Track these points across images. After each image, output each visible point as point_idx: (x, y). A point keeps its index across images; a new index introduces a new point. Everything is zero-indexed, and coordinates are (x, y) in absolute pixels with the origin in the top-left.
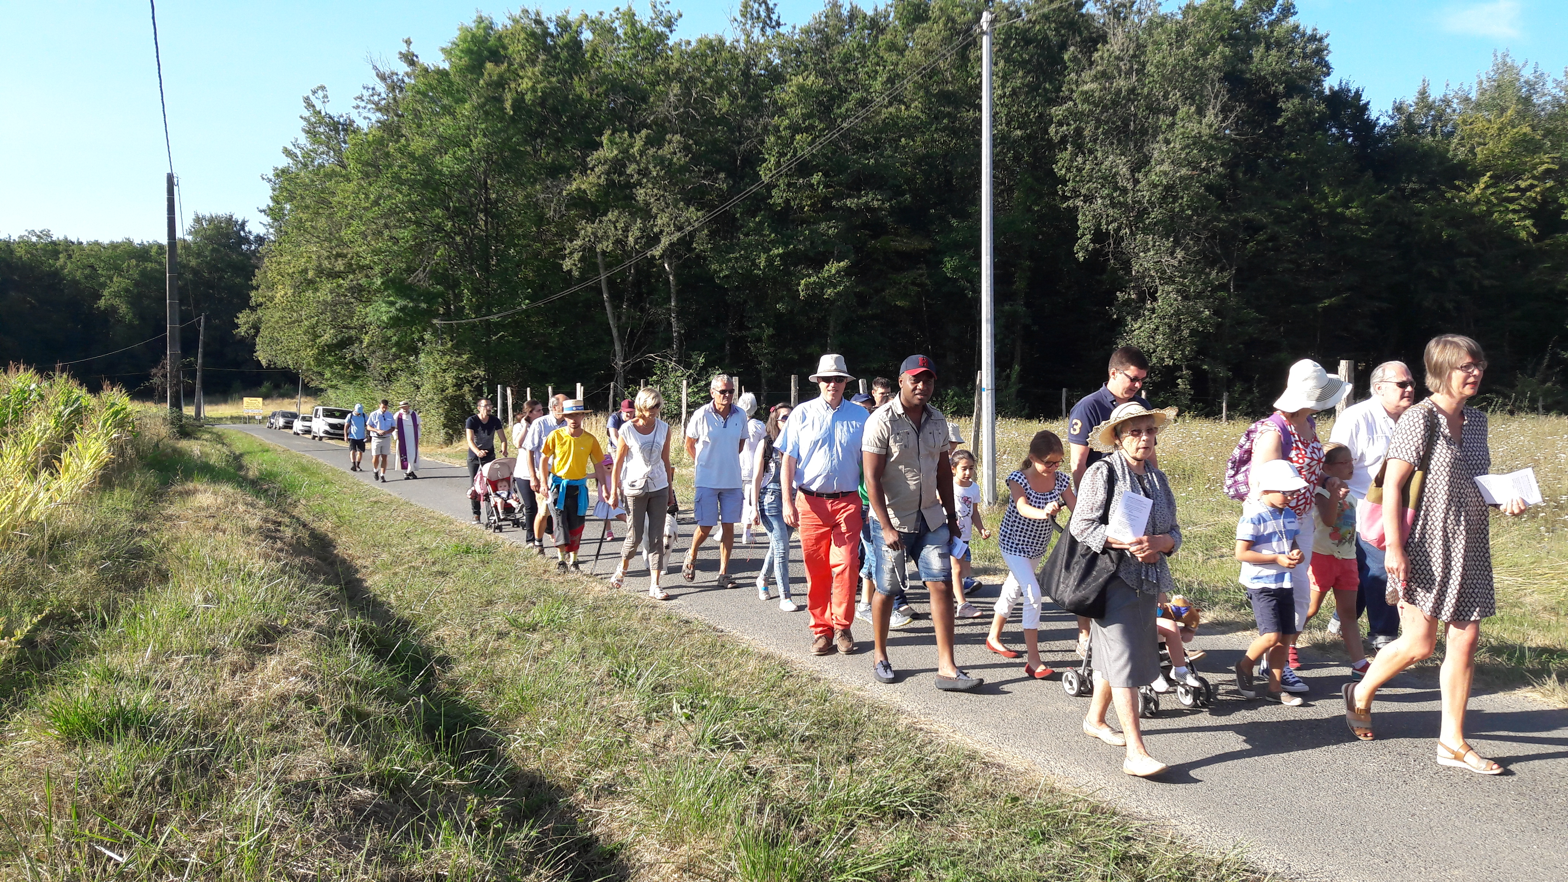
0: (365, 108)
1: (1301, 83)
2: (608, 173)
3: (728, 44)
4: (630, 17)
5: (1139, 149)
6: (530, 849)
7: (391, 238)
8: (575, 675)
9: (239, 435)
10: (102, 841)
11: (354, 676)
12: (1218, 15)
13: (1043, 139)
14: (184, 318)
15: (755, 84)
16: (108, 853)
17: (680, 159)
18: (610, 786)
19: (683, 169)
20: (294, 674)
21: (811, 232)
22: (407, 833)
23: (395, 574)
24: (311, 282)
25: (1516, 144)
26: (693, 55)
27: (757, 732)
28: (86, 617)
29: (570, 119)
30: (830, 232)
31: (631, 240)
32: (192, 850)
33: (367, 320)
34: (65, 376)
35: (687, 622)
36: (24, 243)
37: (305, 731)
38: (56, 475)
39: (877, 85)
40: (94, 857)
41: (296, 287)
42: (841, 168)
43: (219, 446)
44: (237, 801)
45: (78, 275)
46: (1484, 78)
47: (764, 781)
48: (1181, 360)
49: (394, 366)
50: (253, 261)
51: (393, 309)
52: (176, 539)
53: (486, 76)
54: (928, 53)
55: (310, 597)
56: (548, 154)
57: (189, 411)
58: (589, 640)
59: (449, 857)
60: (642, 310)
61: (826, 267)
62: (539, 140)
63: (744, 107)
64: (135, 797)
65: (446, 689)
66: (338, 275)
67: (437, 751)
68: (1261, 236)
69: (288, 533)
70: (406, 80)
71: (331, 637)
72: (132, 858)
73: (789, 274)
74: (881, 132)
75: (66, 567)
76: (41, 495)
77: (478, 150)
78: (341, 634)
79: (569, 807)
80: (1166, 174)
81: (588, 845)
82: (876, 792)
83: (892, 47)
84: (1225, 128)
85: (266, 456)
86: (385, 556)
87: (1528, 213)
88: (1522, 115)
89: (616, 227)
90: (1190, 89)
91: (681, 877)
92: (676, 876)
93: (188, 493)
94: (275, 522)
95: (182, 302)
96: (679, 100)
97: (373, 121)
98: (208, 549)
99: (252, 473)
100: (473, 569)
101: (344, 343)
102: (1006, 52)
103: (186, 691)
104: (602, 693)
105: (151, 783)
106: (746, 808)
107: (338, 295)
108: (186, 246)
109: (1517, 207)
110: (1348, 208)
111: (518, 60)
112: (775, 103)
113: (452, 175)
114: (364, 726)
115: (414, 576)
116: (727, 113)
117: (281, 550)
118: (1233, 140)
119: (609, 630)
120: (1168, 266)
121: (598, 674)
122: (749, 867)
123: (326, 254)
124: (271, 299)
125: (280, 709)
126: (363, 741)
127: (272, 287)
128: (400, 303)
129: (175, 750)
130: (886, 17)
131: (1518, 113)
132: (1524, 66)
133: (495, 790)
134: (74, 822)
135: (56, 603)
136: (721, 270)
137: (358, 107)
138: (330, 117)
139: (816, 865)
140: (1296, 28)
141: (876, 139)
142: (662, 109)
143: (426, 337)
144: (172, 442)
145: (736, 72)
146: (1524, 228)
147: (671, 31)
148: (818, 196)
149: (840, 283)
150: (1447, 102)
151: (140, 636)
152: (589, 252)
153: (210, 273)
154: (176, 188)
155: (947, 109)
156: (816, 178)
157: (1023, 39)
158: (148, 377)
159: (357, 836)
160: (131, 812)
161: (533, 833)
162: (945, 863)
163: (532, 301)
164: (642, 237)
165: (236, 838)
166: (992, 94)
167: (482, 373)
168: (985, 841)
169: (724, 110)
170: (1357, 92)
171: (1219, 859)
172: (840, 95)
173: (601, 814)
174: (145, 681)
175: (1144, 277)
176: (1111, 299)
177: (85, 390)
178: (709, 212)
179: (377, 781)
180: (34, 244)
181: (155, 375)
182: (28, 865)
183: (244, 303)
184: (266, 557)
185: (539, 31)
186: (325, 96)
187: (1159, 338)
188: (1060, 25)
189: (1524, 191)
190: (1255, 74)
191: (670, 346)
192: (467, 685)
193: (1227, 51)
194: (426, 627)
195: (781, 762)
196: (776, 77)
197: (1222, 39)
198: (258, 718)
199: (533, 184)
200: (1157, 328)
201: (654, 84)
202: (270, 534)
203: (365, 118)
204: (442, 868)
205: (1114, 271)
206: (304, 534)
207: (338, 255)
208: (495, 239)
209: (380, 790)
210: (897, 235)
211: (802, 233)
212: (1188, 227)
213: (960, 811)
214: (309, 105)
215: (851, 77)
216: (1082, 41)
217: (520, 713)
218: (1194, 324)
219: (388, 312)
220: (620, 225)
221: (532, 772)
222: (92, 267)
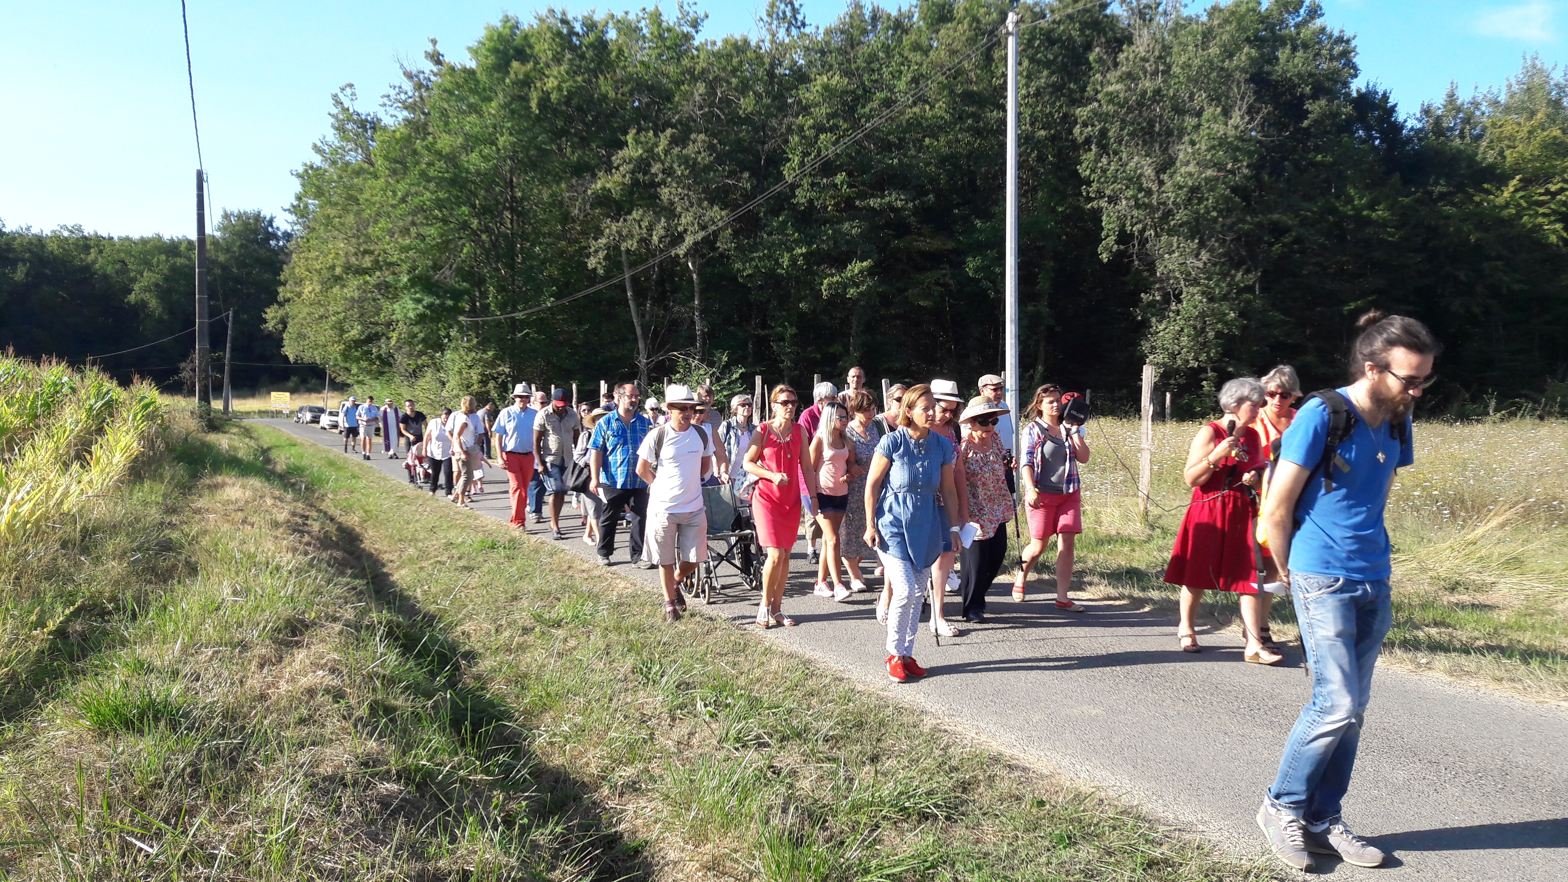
0: (391, 106)
1: (1327, 84)
2: (633, 172)
3: (753, 44)
4: (656, 18)
5: (1165, 150)
6: (555, 845)
7: (418, 235)
8: (600, 671)
9: (267, 430)
10: (133, 832)
11: (381, 670)
12: (1243, 16)
13: (1067, 140)
14: (213, 312)
15: (780, 84)
16: (139, 844)
17: (705, 158)
18: (634, 783)
19: (708, 168)
20: (322, 668)
21: (834, 231)
22: (434, 827)
23: (421, 568)
24: (338, 279)
25: (1546, 147)
26: (718, 55)
27: (781, 731)
28: (117, 609)
29: (595, 118)
30: (853, 232)
31: (655, 239)
32: (222, 842)
33: (394, 317)
34: (96, 369)
35: (711, 619)
36: (57, 237)
37: (333, 725)
38: (87, 468)
39: (902, 85)
40: (125, 848)
41: (323, 283)
42: (865, 168)
43: (247, 440)
44: (266, 794)
45: (109, 269)
46: (1513, 81)
47: (788, 780)
48: (1206, 362)
49: (420, 362)
50: (281, 257)
51: (420, 307)
52: (205, 532)
53: (512, 75)
54: (953, 53)
55: (338, 591)
56: (573, 153)
57: (217, 405)
58: (613, 636)
59: (475, 852)
60: (666, 308)
61: (849, 267)
62: (564, 139)
63: (768, 107)
64: (165, 789)
65: (472, 684)
66: (365, 272)
67: (463, 745)
68: (1288, 239)
69: (316, 527)
70: (432, 78)
71: (358, 631)
72: (162, 850)
73: (815, 273)
74: (905, 132)
75: (98, 558)
76: (73, 488)
77: (504, 148)
78: (368, 627)
79: (594, 803)
80: (1191, 175)
81: (612, 841)
82: (901, 793)
83: (916, 47)
84: (1251, 130)
85: (294, 451)
86: (411, 551)
87: (1558, 217)
88: (1552, 119)
89: (640, 226)
90: (1215, 90)
91: (705, 875)
92: (700, 874)
93: (216, 486)
94: (302, 516)
95: (210, 298)
96: (704, 100)
97: (400, 119)
98: (237, 543)
99: (280, 467)
100: (498, 564)
101: (373, 338)
102: (1030, 52)
103: (215, 683)
104: (627, 690)
105: (181, 775)
106: (770, 808)
107: (365, 291)
108: (215, 242)
109: (1547, 211)
110: (1375, 210)
111: (544, 59)
112: (799, 102)
113: (478, 174)
114: (391, 720)
115: (439, 571)
116: (752, 114)
117: (308, 544)
118: (1259, 142)
119: (633, 627)
120: (1193, 268)
121: (622, 670)
122: (774, 867)
123: (353, 250)
124: (299, 295)
125: (307, 703)
126: (390, 736)
127: (300, 282)
128: (427, 300)
129: (205, 742)
130: (910, 18)
131: (1548, 116)
132: (1554, 69)
133: (519, 786)
134: (105, 812)
135: (88, 594)
136: (744, 270)
137: (385, 105)
138: (358, 114)
139: (841, 866)
140: (1323, 30)
141: (899, 139)
142: (687, 108)
143: (452, 334)
144: (201, 435)
145: (760, 73)
146: (1555, 231)
147: (697, 32)
148: (842, 196)
149: (863, 282)
150: (1476, 104)
151: (170, 627)
152: (613, 250)
153: (238, 269)
154: (205, 184)
155: (971, 109)
156: (840, 178)
157: (1047, 39)
158: (177, 371)
159: (384, 830)
160: (161, 803)
161: (558, 829)
162: (970, 866)
163: (557, 299)
164: (667, 236)
165: (265, 831)
166: (1017, 93)
167: (507, 370)
168: (1010, 844)
169: (749, 110)
170: (1384, 94)
171: (1246, 865)
172: (867, 94)
173: (626, 810)
174: (175, 673)
175: (1168, 279)
176: (1136, 302)
177: (115, 382)
178: (732, 211)
179: (404, 775)
180: (66, 239)
181: (184, 369)
182: (60, 855)
183: (272, 298)
184: (295, 550)
185: (565, 31)
186: (353, 94)
187: (1184, 340)
188: (1084, 25)
189: (1554, 194)
190: (1281, 76)
191: (693, 344)
192: (492, 680)
193: (1254, 53)
194: (452, 622)
195: (805, 761)
196: (801, 77)
197: (1248, 40)
198: (287, 710)
199: (558, 183)
200: (1182, 330)
201: (679, 83)
202: (298, 529)
203: (392, 116)
204: (468, 863)
205: (1138, 272)
206: (331, 528)
207: (366, 252)
208: (521, 237)
209: (407, 785)
210: (920, 235)
211: (825, 232)
212: (1214, 228)
213: (985, 814)
214: (338, 102)
215: (875, 76)
216: (1107, 42)
217: (545, 709)
218: (1219, 326)
219: (414, 309)
220: (645, 224)
221: (557, 768)
222: (123, 262)
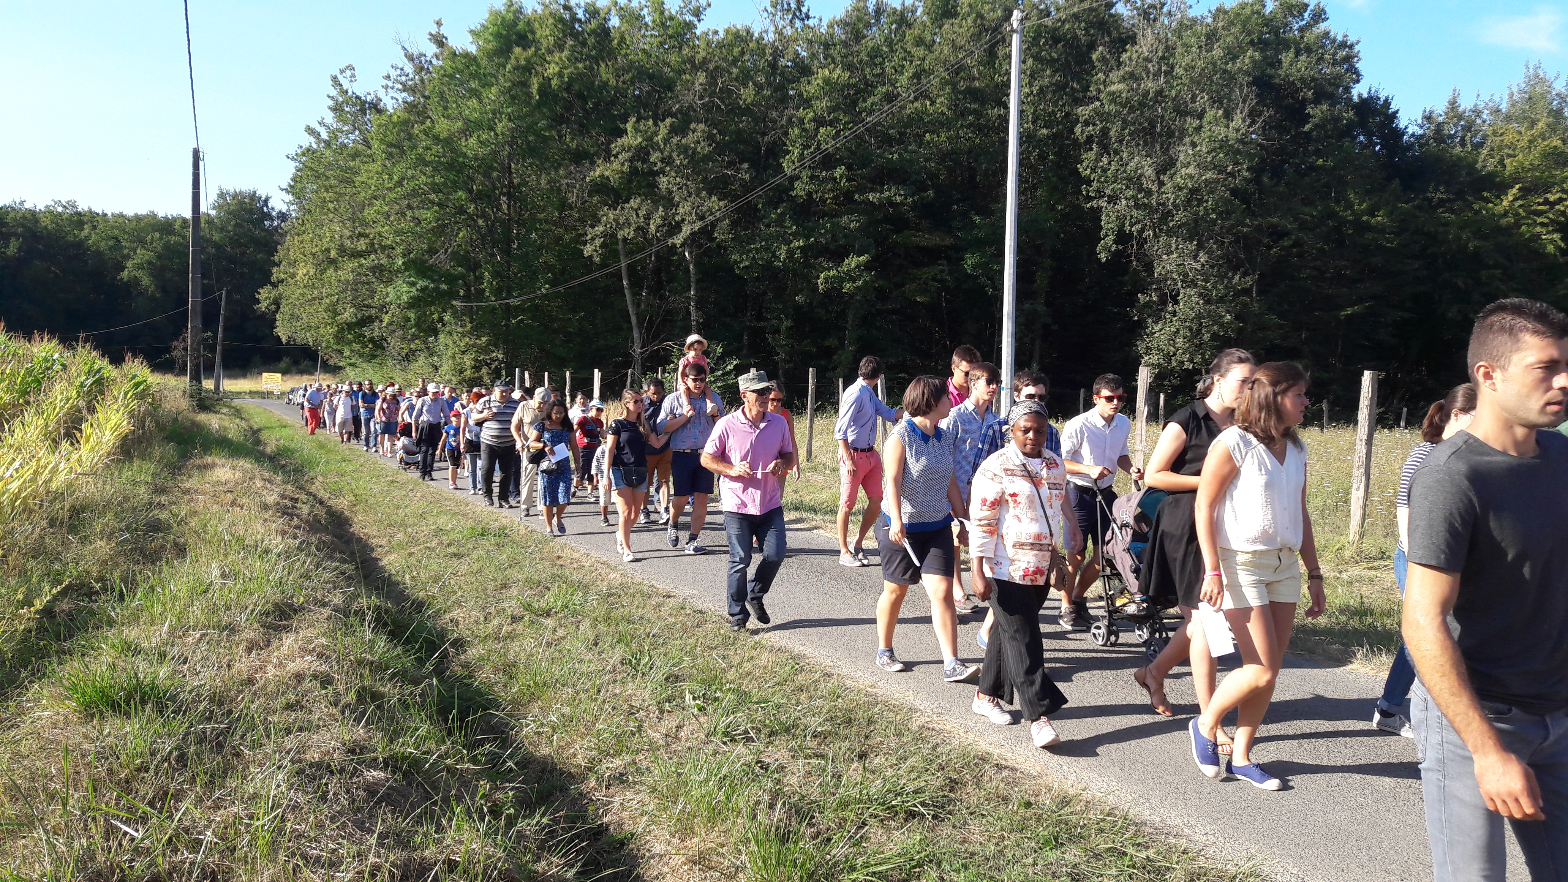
0: (392, 88)
1: (1330, 89)
2: (631, 160)
3: (756, 35)
4: (659, 6)
5: (1165, 150)
6: (541, 837)
7: (414, 218)
8: (589, 662)
9: (258, 410)
10: (118, 816)
11: (369, 656)
12: (1248, 18)
13: (1068, 138)
14: (206, 291)
15: (782, 75)
16: (124, 828)
17: (704, 148)
18: (621, 775)
19: (706, 158)
20: (310, 653)
21: (833, 224)
22: (419, 817)
23: (411, 554)
24: (333, 262)
25: (1546, 157)
26: (721, 45)
27: (769, 727)
28: (105, 589)
29: (596, 105)
30: (852, 226)
31: (652, 227)
32: (208, 827)
33: (388, 300)
34: (88, 346)
35: (701, 612)
36: (49, 212)
37: (320, 711)
38: (77, 445)
39: (903, 80)
40: (110, 832)
41: (317, 266)
42: (865, 162)
43: (238, 420)
44: (252, 780)
45: (102, 246)
46: (1515, 90)
47: (776, 776)
48: (1201, 364)
49: (413, 346)
50: (276, 237)
51: (414, 290)
52: (194, 513)
53: (513, 60)
54: (956, 48)
55: (326, 576)
56: (572, 140)
57: (208, 384)
58: (602, 627)
59: (462, 842)
60: (661, 298)
61: (846, 261)
62: (564, 126)
63: (769, 98)
64: (152, 771)
65: (459, 671)
66: (360, 254)
67: (450, 733)
68: (1287, 243)
69: (305, 509)
70: (434, 61)
71: (346, 616)
72: (148, 834)
73: (810, 267)
74: (906, 126)
75: (86, 537)
76: (62, 465)
77: (503, 134)
78: (356, 613)
79: (581, 794)
80: (1191, 177)
81: (599, 833)
82: (889, 791)
83: (920, 42)
84: (1252, 133)
85: (286, 432)
86: (400, 536)
87: (1556, 227)
88: (1552, 128)
89: (637, 215)
90: (1218, 92)
91: (691, 869)
92: (686, 868)
93: (206, 467)
94: (292, 499)
95: (204, 276)
96: (705, 90)
97: (400, 102)
98: (226, 525)
99: (270, 449)
100: (488, 552)
101: (366, 321)
102: (1035, 50)
103: (203, 666)
104: (615, 681)
105: (167, 759)
106: (758, 803)
107: (359, 275)
108: (210, 221)
109: (1545, 220)
110: (1374, 216)
111: (545, 45)
112: (801, 95)
113: (476, 158)
114: (379, 707)
115: (429, 557)
116: (752, 103)
117: (298, 527)
118: (1260, 145)
119: (623, 618)
120: (1191, 269)
121: (611, 661)
122: (760, 862)
123: (348, 234)
124: (293, 276)
125: (295, 688)
126: (378, 723)
127: (293, 264)
128: (421, 284)
129: (192, 725)
130: (914, 12)
131: (1548, 125)
132: (1556, 78)
133: (506, 776)
134: (91, 795)
135: (75, 574)
136: (742, 261)
137: (385, 86)
138: (357, 96)
139: (827, 863)
140: (1327, 34)
141: (900, 134)
142: (688, 98)
143: (446, 318)
144: (191, 415)
145: (762, 63)
146: (1552, 241)
147: (699, 21)
148: (841, 189)
149: (859, 277)
150: (1477, 112)
151: (159, 609)
152: (610, 238)
153: (232, 248)
154: (201, 163)
155: (974, 106)
156: (839, 172)
157: (1052, 37)
158: (169, 350)
159: (370, 818)
160: (147, 787)
161: (545, 820)
162: (956, 865)
163: (552, 286)
164: (664, 225)
165: (251, 818)
166: (1020, 91)
167: (501, 356)
168: (997, 844)
169: (749, 101)
170: (1386, 100)
171: (1232, 870)
172: (868, 88)
173: (612, 802)
174: (163, 656)
175: (1166, 280)
176: (1132, 301)
177: (107, 361)
178: (731, 202)
179: (391, 763)
180: (60, 214)
181: (176, 348)
182: (44, 838)
183: (265, 279)
184: (284, 533)
185: (567, 16)
186: (353, 76)
187: (1180, 342)
188: (1090, 25)
189: (1552, 204)
190: (1283, 80)
192: (481, 668)
193: (1257, 56)
194: (440, 609)
195: (793, 757)
196: (804, 70)
197: (1252, 43)
198: (274, 696)
199: (556, 169)
200: (1178, 331)
201: (680, 73)
202: (287, 511)
203: (392, 98)
204: (455, 853)
205: (1137, 272)
206: (320, 511)
207: (361, 235)
208: (517, 222)
209: (394, 773)
210: (919, 230)
211: (824, 227)
212: (1213, 230)
213: (972, 814)
214: (337, 84)
215: (878, 71)
216: (1111, 42)
217: (532, 699)
218: (1215, 328)
219: (409, 292)
220: (642, 213)
221: (544, 758)
222: (116, 238)
